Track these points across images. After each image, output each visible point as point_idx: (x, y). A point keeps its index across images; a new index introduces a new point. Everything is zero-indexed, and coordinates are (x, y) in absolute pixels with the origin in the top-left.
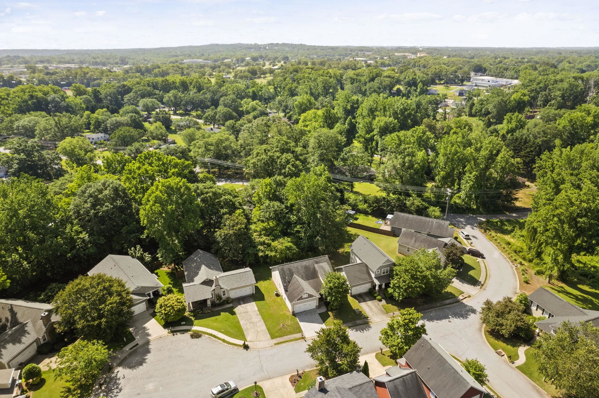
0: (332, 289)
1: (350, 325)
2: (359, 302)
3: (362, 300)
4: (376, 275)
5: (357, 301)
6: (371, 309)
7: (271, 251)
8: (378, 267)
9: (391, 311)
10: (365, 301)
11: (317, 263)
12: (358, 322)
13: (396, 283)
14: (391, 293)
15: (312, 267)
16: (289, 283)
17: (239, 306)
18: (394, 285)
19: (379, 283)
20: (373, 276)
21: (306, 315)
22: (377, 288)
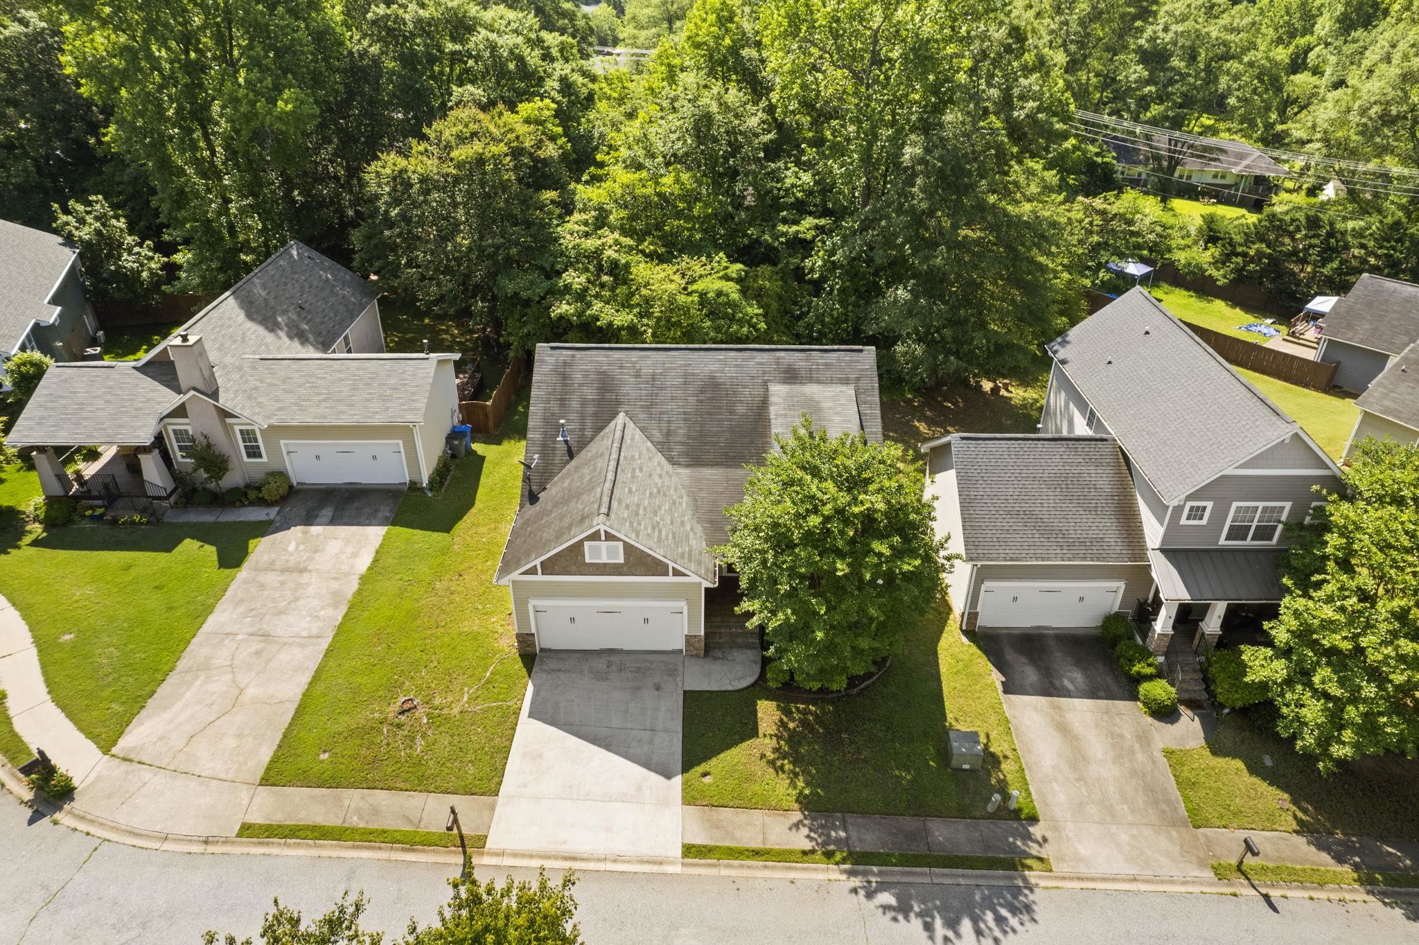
0: (791, 546)
1: (869, 837)
2: (1009, 688)
3: (1031, 675)
4: (1173, 529)
5: (997, 678)
6: (1077, 757)
7: (626, 305)
8: (1205, 477)
9: (1232, 817)
10: (1050, 689)
11: (791, 376)
12: (941, 832)
13: (1328, 625)
14: (1264, 686)
15: (749, 393)
16: (571, 455)
17: (297, 531)
18: (1304, 635)
19: (1184, 595)
20: (1153, 532)
21: (600, 676)
22: (1162, 624)
